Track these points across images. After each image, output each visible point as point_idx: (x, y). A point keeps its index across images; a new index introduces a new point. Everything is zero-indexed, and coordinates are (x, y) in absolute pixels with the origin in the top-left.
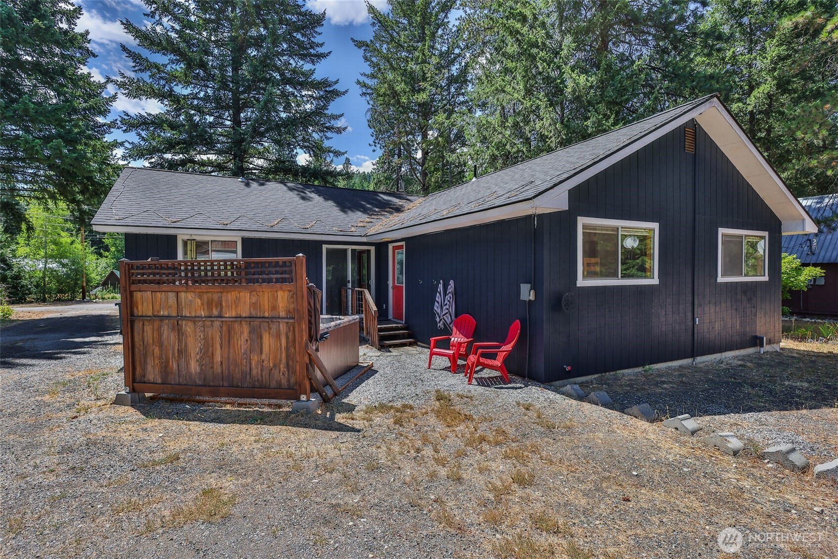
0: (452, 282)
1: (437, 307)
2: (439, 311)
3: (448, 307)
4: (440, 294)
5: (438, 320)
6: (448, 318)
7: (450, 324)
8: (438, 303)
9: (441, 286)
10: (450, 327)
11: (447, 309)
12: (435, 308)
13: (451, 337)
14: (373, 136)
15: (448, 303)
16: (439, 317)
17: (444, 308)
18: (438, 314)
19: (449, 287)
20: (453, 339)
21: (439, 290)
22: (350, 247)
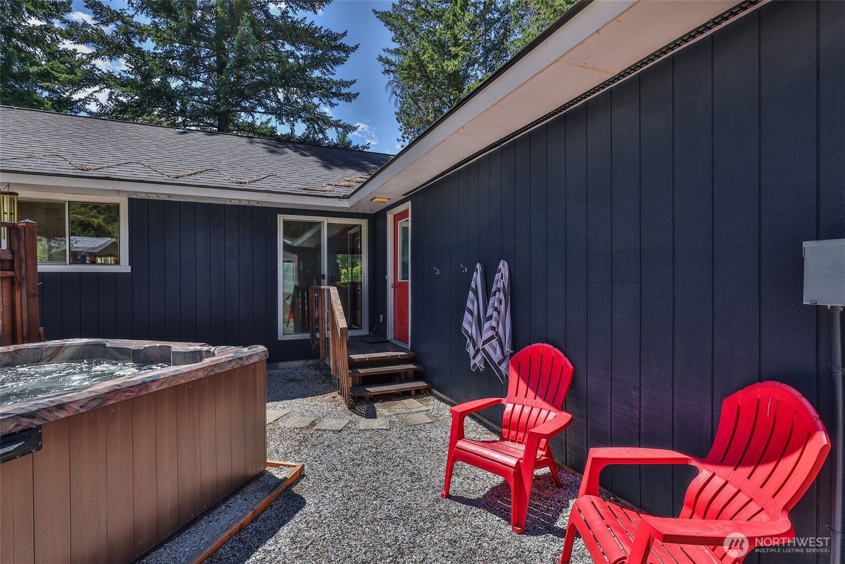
0: (503, 266)
1: (468, 325)
2: (473, 331)
3: (494, 323)
4: (476, 292)
5: (471, 351)
6: (495, 350)
7: (500, 363)
8: (471, 313)
9: (477, 278)
10: (499, 371)
11: (493, 328)
12: (465, 325)
13: (504, 401)
14: (401, 130)
15: (495, 314)
16: (474, 345)
17: (486, 325)
18: (471, 337)
19: (498, 276)
20: (509, 407)
21: (473, 285)
22: (325, 221)
